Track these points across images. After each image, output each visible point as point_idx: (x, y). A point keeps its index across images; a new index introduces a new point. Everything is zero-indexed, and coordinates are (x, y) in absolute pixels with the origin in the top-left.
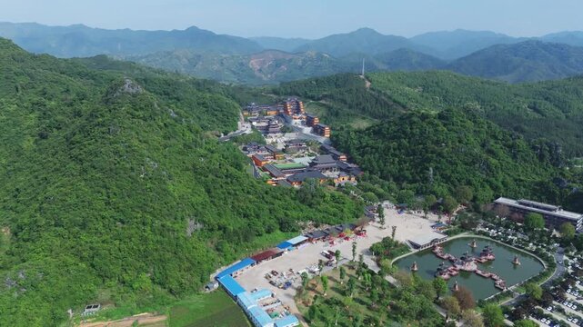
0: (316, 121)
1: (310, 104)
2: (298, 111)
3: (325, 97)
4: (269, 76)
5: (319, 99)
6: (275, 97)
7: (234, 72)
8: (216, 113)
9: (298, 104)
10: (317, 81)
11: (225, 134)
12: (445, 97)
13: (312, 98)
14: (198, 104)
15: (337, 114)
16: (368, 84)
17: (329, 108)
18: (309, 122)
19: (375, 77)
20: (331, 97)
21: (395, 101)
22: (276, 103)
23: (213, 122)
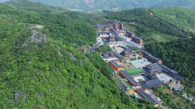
0: (133, 35)
1: (125, 24)
2: (120, 28)
3: (132, 21)
4: (93, 6)
5: (129, 22)
6: (107, 20)
7: (79, 5)
8: (85, 33)
9: (121, 25)
10: (125, 12)
11: (91, 46)
12: (189, 21)
13: (125, 21)
14: (76, 28)
15: (143, 31)
16: (152, 14)
17: (137, 28)
18: (129, 35)
19: (153, 10)
20: (136, 21)
21: (170, 24)
22: (108, 23)
23: (84, 39)
